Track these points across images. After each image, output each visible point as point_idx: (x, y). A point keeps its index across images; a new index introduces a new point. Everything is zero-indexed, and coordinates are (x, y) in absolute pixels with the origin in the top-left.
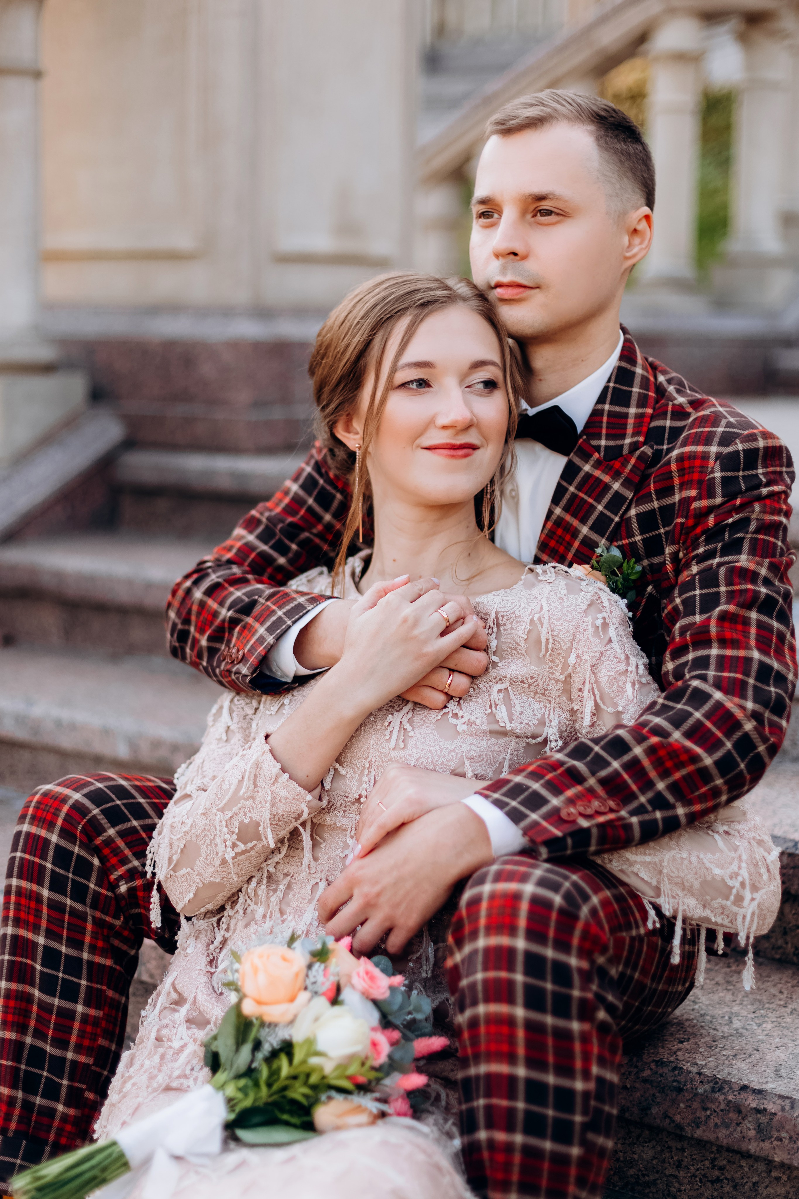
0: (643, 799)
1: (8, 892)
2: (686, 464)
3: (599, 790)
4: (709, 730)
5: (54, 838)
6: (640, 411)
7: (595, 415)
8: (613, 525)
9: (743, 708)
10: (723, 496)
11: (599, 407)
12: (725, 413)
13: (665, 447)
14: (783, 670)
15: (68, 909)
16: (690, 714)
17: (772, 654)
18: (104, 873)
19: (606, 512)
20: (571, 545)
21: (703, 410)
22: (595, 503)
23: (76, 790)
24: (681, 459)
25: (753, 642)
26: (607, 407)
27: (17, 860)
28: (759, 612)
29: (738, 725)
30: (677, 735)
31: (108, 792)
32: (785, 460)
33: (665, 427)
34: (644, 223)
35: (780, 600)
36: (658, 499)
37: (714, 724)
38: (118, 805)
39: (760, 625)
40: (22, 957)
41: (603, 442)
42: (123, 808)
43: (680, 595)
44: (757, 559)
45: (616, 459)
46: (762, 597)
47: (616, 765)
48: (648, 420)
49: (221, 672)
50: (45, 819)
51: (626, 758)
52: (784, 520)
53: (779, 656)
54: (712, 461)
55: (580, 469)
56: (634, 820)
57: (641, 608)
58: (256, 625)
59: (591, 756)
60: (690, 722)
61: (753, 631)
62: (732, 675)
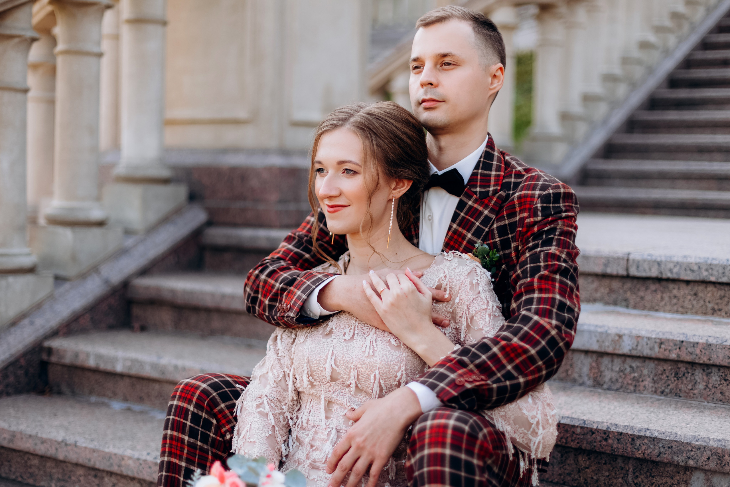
0: (499, 375)
1: (165, 437)
2: (523, 200)
3: (475, 370)
4: (532, 336)
5: (192, 408)
6: (497, 173)
7: (474, 175)
8: (485, 233)
9: (550, 324)
10: (542, 216)
11: (476, 171)
12: (543, 175)
13: (511, 192)
14: (572, 306)
15: (198, 447)
16: (521, 329)
17: (567, 297)
18: (219, 427)
19: (481, 226)
20: (461, 243)
21: (531, 173)
22: (475, 221)
23: (204, 382)
24: (520, 197)
25: (557, 290)
26: (480, 171)
27: (171, 420)
28: (560, 275)
29: (548, 332)
30: (515, 340)
31: (221, 384)
32: (574, 200)
33: (511, 182)
34: (499, 72)
35: (572, 270)
36: (508, 219)
37: (535, 332)
38: (226, 391)
39: (561, 282)
40: (173, 473)
41: (478, 190)
42: (229, 393)
43: (520, 269)
44: (560, 249)
45: (485, 198)
46: (563, 268)
47: (484, 357)
48: (502, 178)
49: (277, 318)
50: (186, 398)
51: (489, 354)
52: (574, 231)
53: (571, 298)
54: (536, 199)
55: (466, 204)
56: (495, 386)
57: (499, 277)
58: (296, 290)
59: (471, 354)
60: (522, 332)
61: (557, 284)
62: (545, 306)
